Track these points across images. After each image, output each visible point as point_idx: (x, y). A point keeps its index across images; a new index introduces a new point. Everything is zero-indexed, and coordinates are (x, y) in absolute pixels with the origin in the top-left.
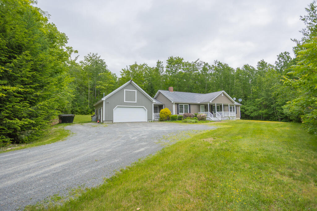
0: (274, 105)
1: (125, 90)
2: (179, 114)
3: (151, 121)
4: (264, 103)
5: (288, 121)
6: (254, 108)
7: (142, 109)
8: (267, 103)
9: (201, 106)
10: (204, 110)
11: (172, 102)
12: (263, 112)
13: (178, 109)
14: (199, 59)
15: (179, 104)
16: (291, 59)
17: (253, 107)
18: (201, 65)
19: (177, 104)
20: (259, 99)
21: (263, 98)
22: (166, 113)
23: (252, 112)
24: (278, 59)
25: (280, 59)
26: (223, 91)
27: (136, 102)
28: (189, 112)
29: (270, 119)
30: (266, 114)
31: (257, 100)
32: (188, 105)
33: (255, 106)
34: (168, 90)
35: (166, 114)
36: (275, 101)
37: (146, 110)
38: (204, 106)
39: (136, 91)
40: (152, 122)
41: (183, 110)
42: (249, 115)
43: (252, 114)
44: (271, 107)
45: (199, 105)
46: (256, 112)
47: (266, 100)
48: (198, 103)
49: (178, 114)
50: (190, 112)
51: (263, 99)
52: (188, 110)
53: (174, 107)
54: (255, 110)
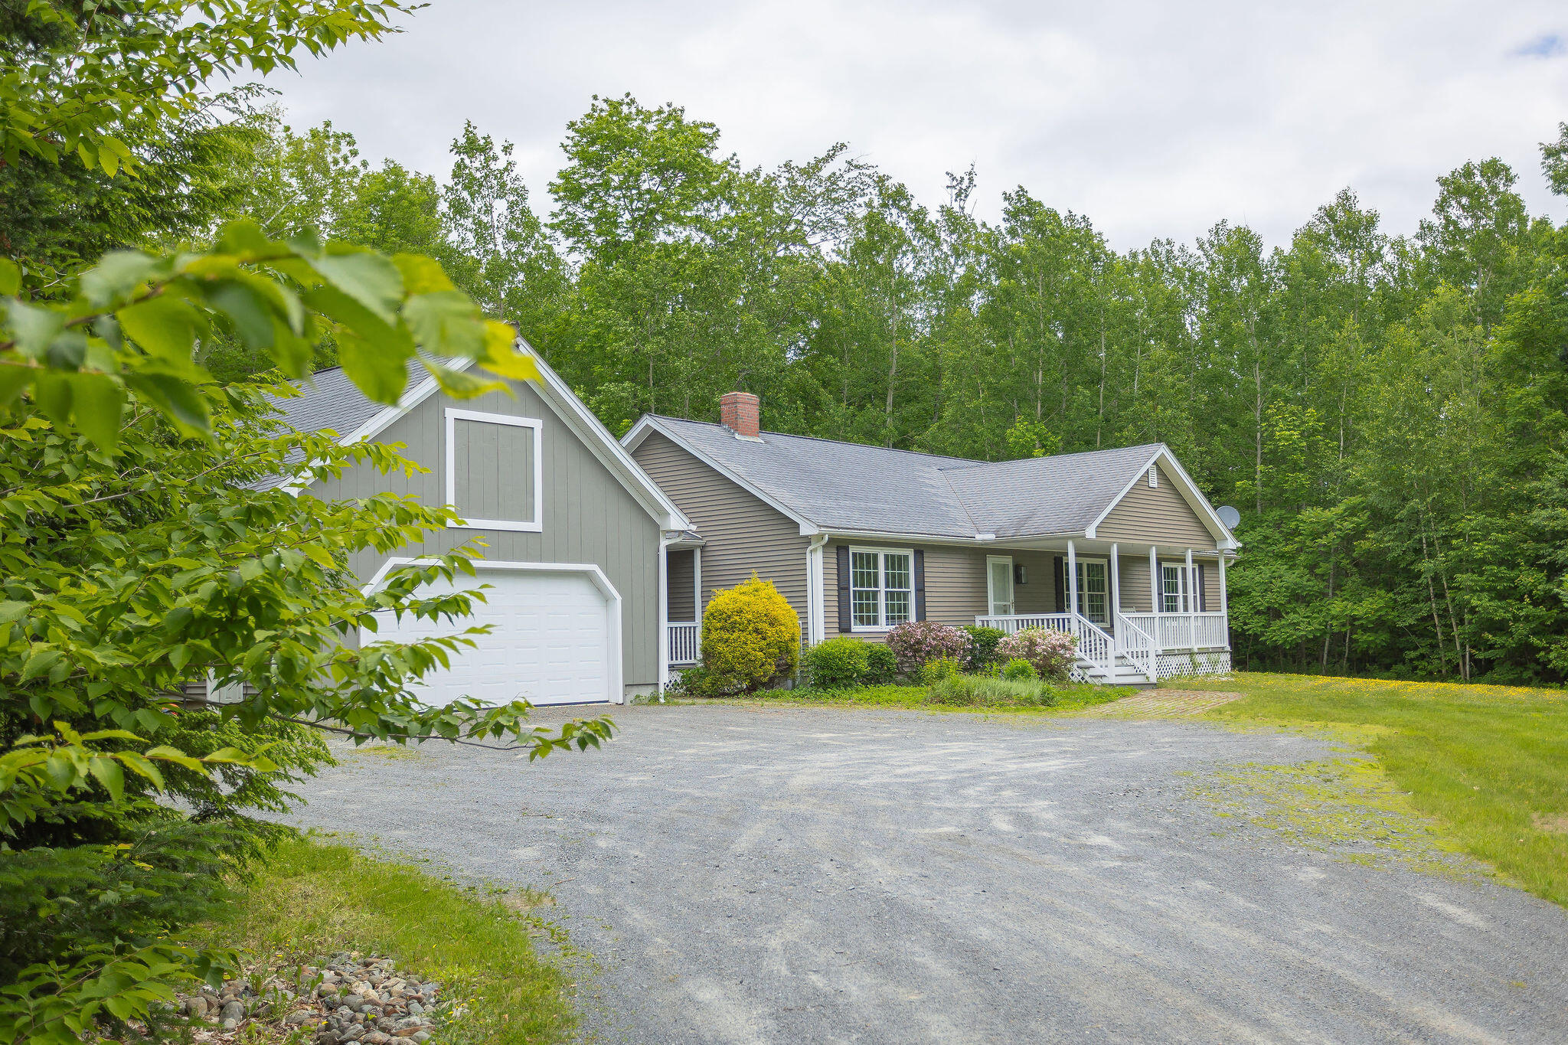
0: (1441, 556)
1: (452, 414)
2: (848, 630)
3: (646, 693)
4: (1365, 545)
5: (1531, 679)
6: (1291, 578)
7: (577, 595)
8: (1388, 542)
9: (991, 561)
10: (1012, 597)
11: (806, 530)
12: (1359, 611)
13: (843, 588)
14: (843, 146)
15: (853, 549)
16: (1523, 221)
17: (1282, 568)
18: (853, 195)
19: (839, 546)
20: (1327, 504)
21: (1355, 500)
22: (771, 624)
23: (1274, 613)
24: (1441, 207)
25: (1454, 212)
26: (1162, 450)
27: (537, 525)
28: (913, 619)
29: (1400, 667)
30: (1380, 624)
31: (1311, 515)
32: (910, 553)
33: (1289, 559)
34: (718, 421)
35: (770, 632)
36: (1443, 529)
37: (606, 599)
38: (1008, 561)
39: (537, 424)
40: (655, 699)
41: (875, 594)
42: (1256, 636)
43: (1276, 624)
44: (1419, 575)
45: (976, 555)
46: (1302, 610)
47: (1380, 518)
48: (979, 537)
49: (845, 629)
50: (921, 615)
51: (1352, 511)
52: (906, 595)
53: (817, 567)
54: (1297, 597)
